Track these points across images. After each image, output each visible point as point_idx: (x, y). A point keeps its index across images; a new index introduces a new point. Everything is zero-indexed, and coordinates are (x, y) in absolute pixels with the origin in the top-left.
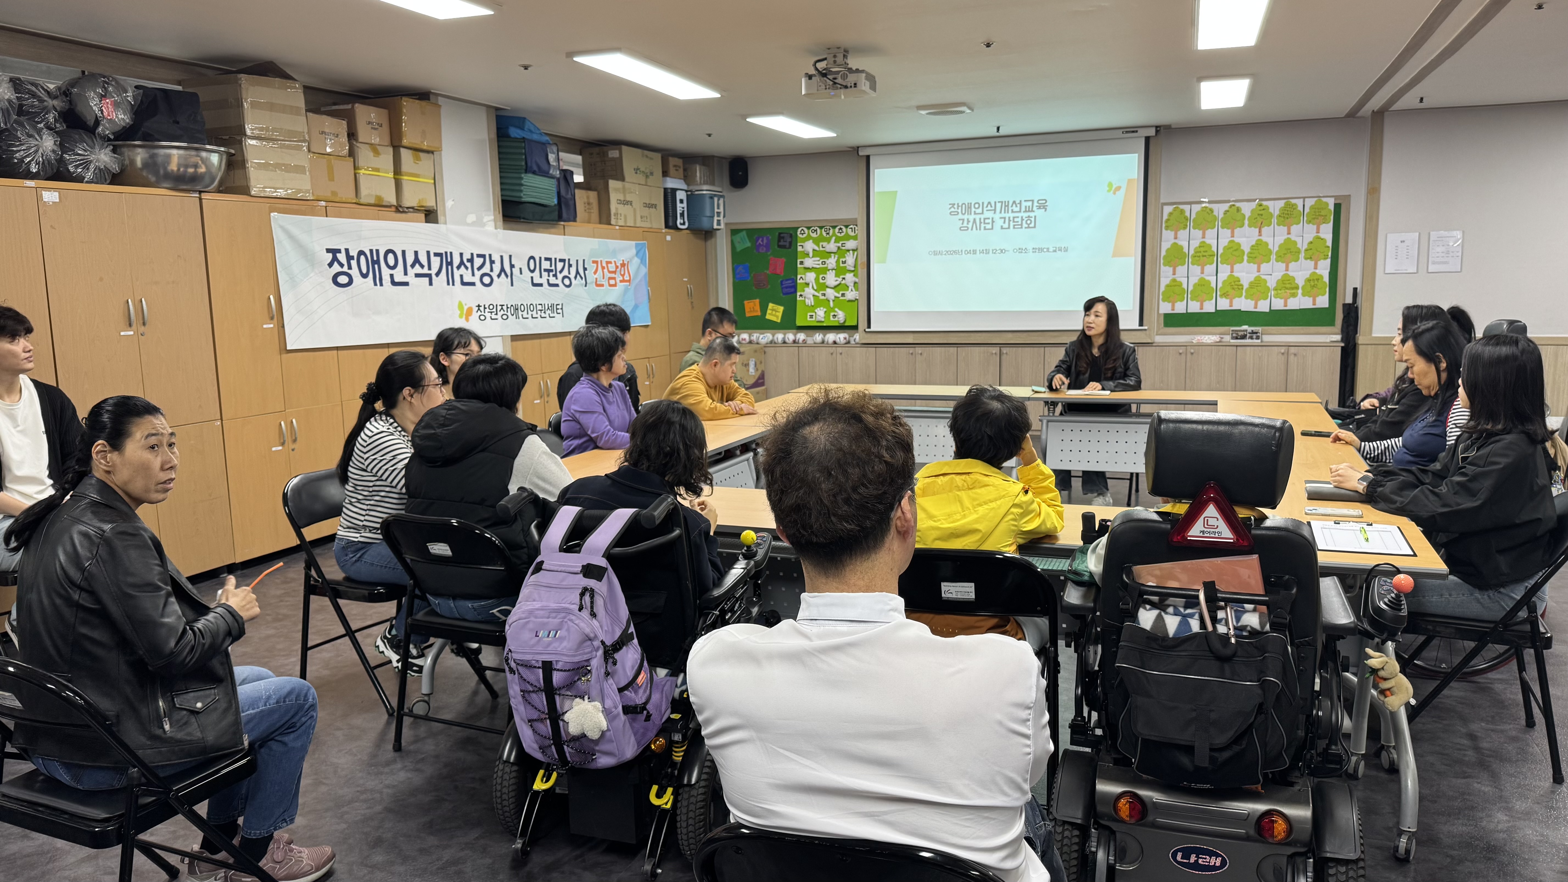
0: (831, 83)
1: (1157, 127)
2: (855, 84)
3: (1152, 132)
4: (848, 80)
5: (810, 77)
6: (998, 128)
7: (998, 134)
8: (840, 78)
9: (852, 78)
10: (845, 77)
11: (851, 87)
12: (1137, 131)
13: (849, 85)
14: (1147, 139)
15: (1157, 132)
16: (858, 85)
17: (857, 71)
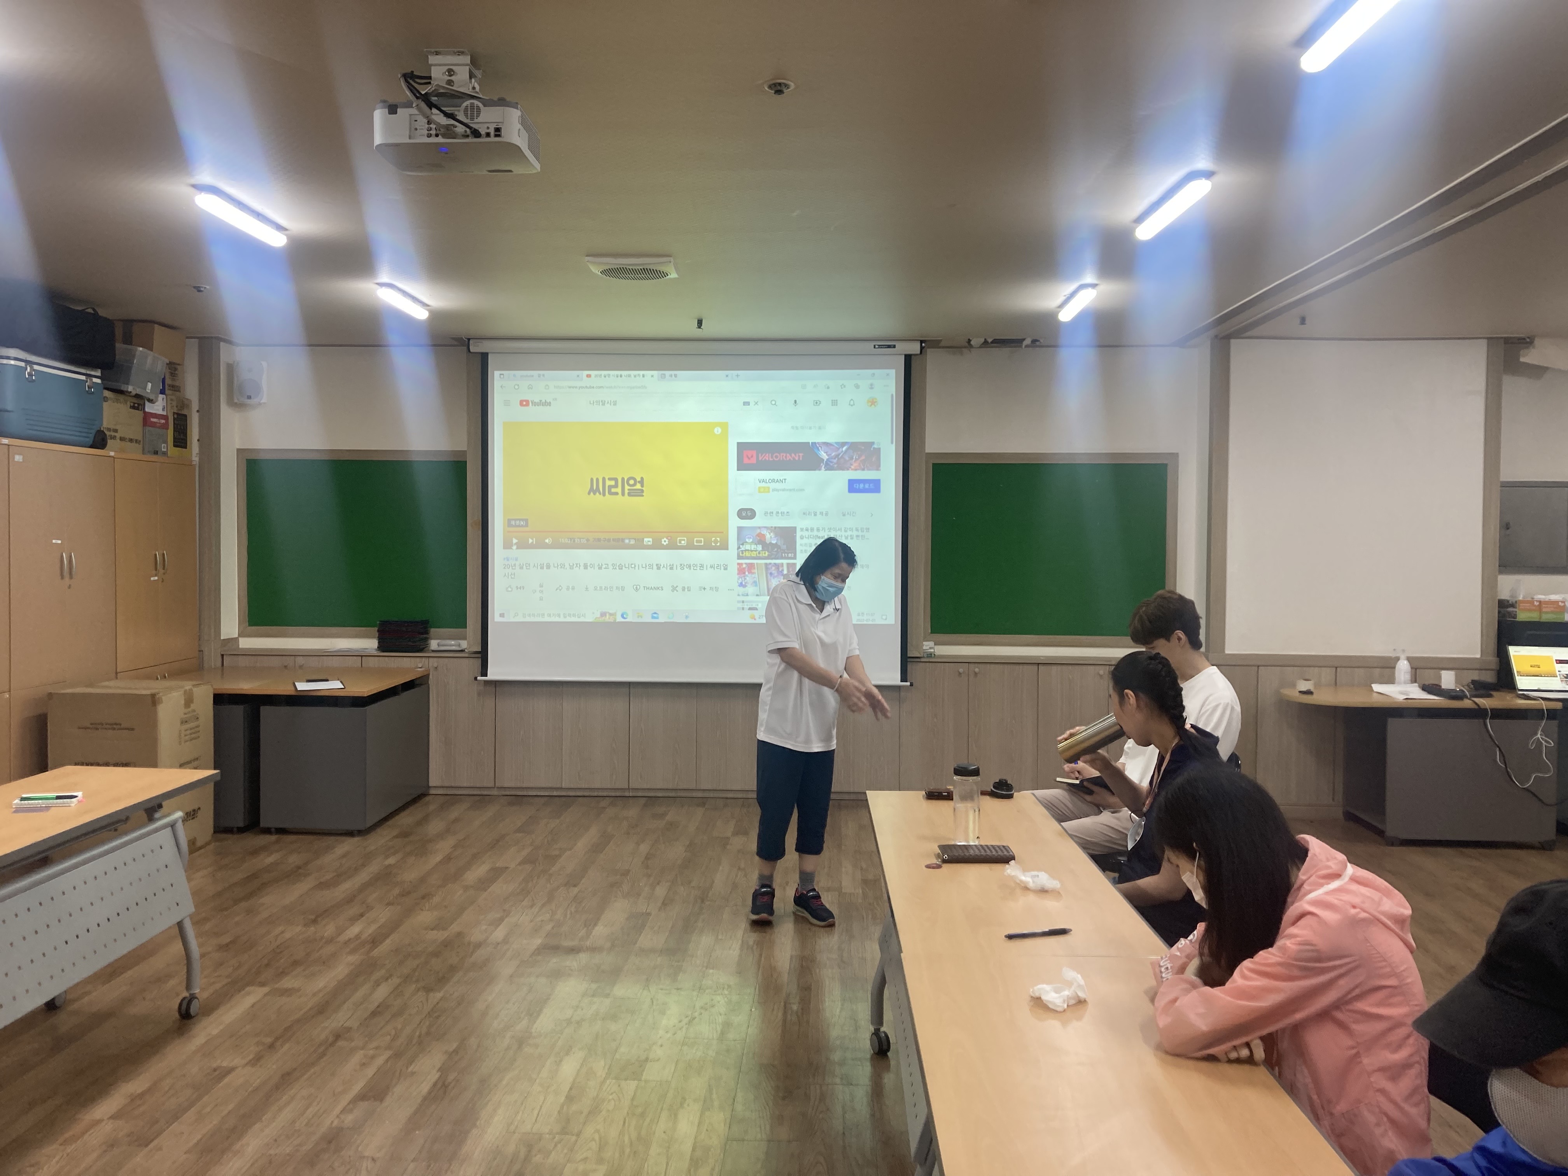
0: (442, 124)
1: (922, 342)
2: (498, 130)
3: (915, 348)
4: (480, 119)
5: (393, 109)
6: (700, 323)
7: (698, 333)
9: (487, 118)
10: (474, 112)
11: (488, 135)
12: (894, 346)
13: (483, 132)
14: (908, 358)
15: (922, 348)
16: (503, 132)
17: (502, 102)
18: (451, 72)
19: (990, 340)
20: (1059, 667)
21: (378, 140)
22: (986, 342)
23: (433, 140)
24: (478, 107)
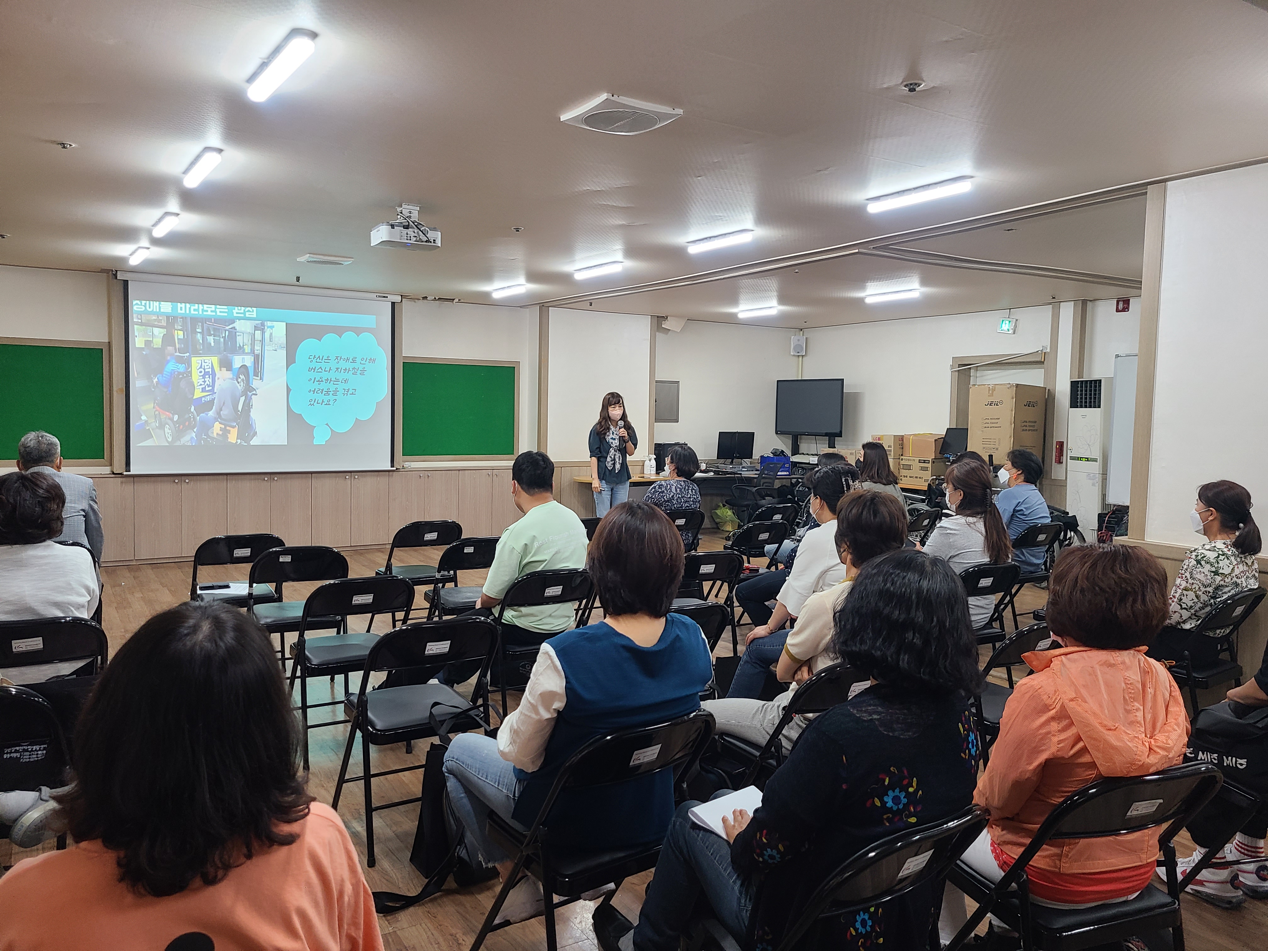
3: (398, 299)
6: (298, 279)
12: (387, 297)
14: (393, 304)
18: (410, 212)
19: (437, 298)
20: (469, 471)
22: (435, 298)
24: (428, 231)
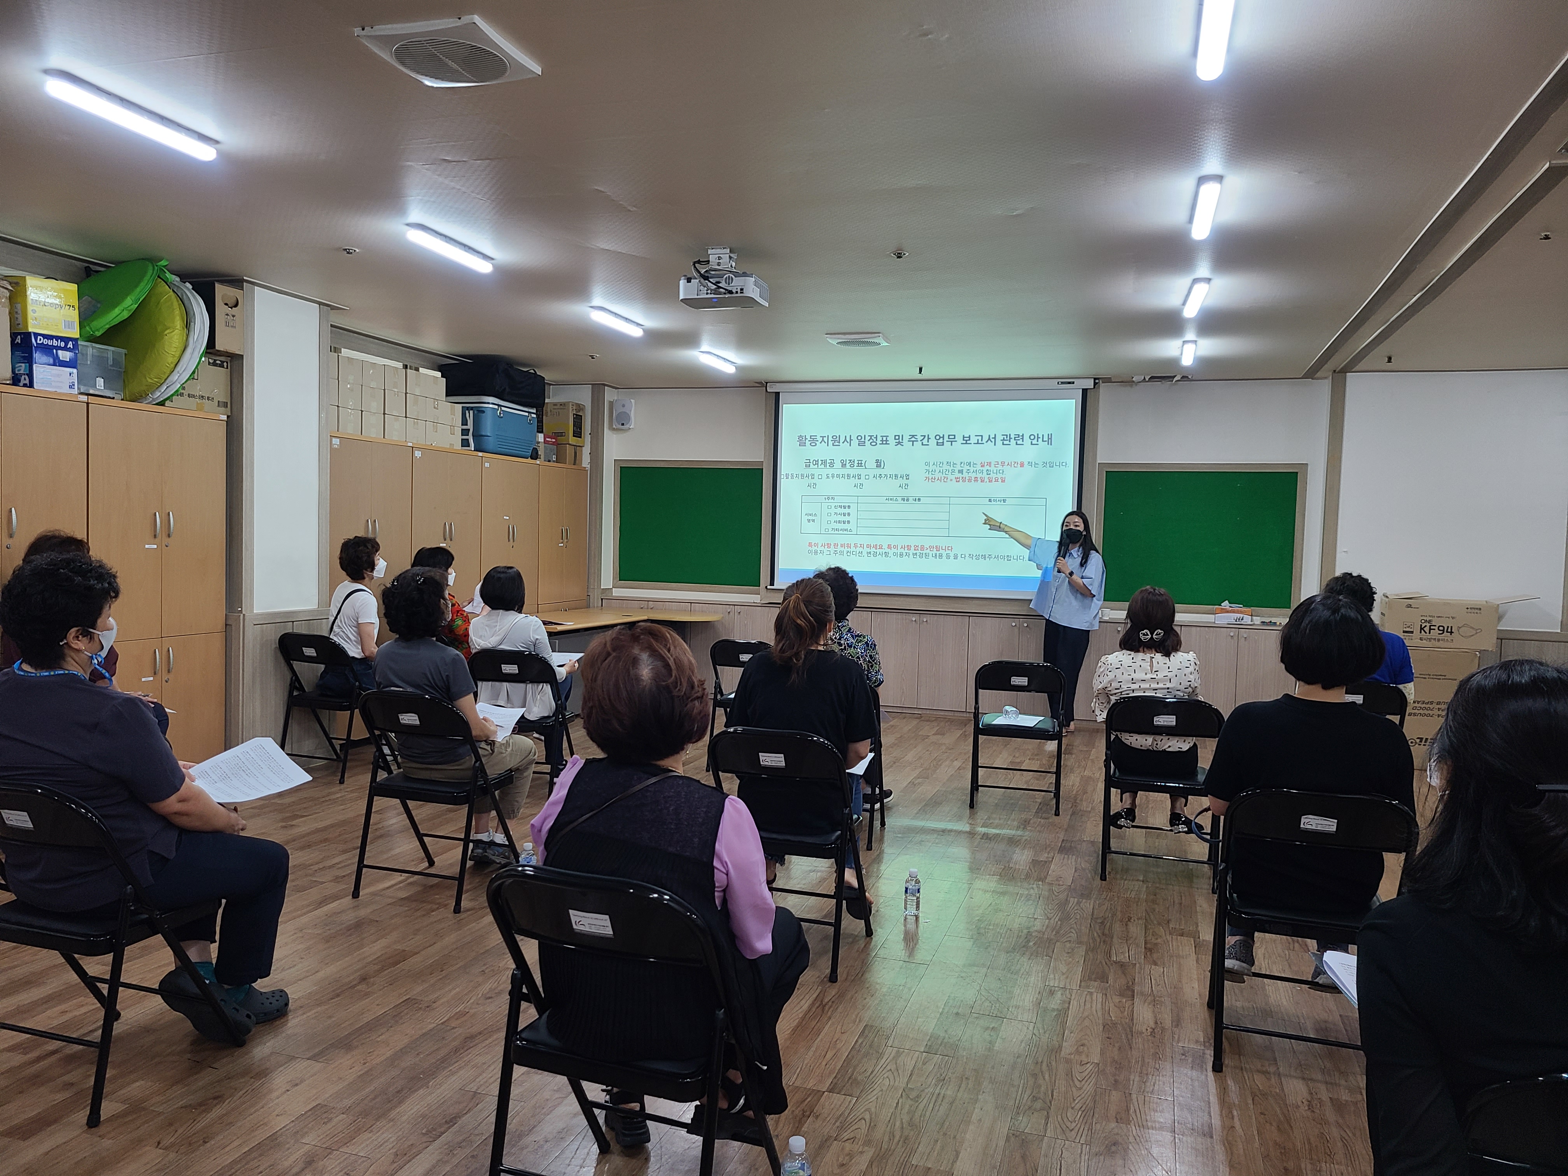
0: (714, 287)
1: (1095, 379)
2: (742, 289)
3: (1090, 384)
4: (732, 285)
5: (689, 280)
6: (921, 369)
7: (920, 376)
8: (723, 282)
9: (736, 283)
10: (729, 281)
11: (737, 292)
12: (1073, 383)
13: (734, 291)
14: (1085, 391)
15: (1095, 384)
16: (744, 291)
17: (745, 274)
18: (719, 258)
19: (1148, 377)
21: (681, 297)
22: (1145, 378)
23: (709, 296)
24: (732, 278)
